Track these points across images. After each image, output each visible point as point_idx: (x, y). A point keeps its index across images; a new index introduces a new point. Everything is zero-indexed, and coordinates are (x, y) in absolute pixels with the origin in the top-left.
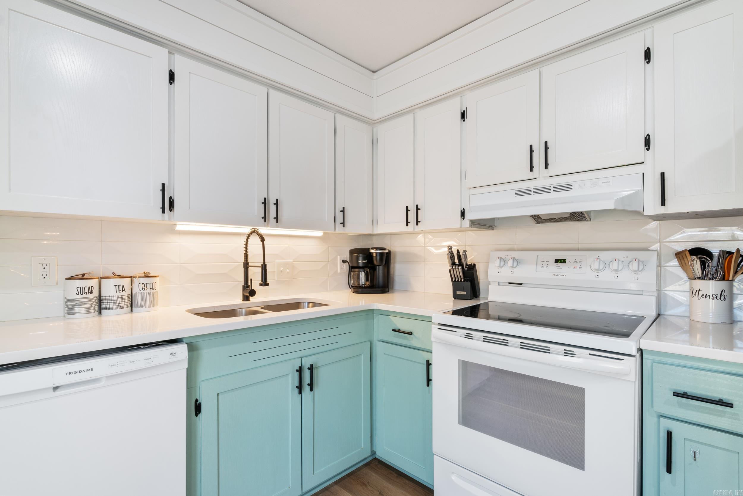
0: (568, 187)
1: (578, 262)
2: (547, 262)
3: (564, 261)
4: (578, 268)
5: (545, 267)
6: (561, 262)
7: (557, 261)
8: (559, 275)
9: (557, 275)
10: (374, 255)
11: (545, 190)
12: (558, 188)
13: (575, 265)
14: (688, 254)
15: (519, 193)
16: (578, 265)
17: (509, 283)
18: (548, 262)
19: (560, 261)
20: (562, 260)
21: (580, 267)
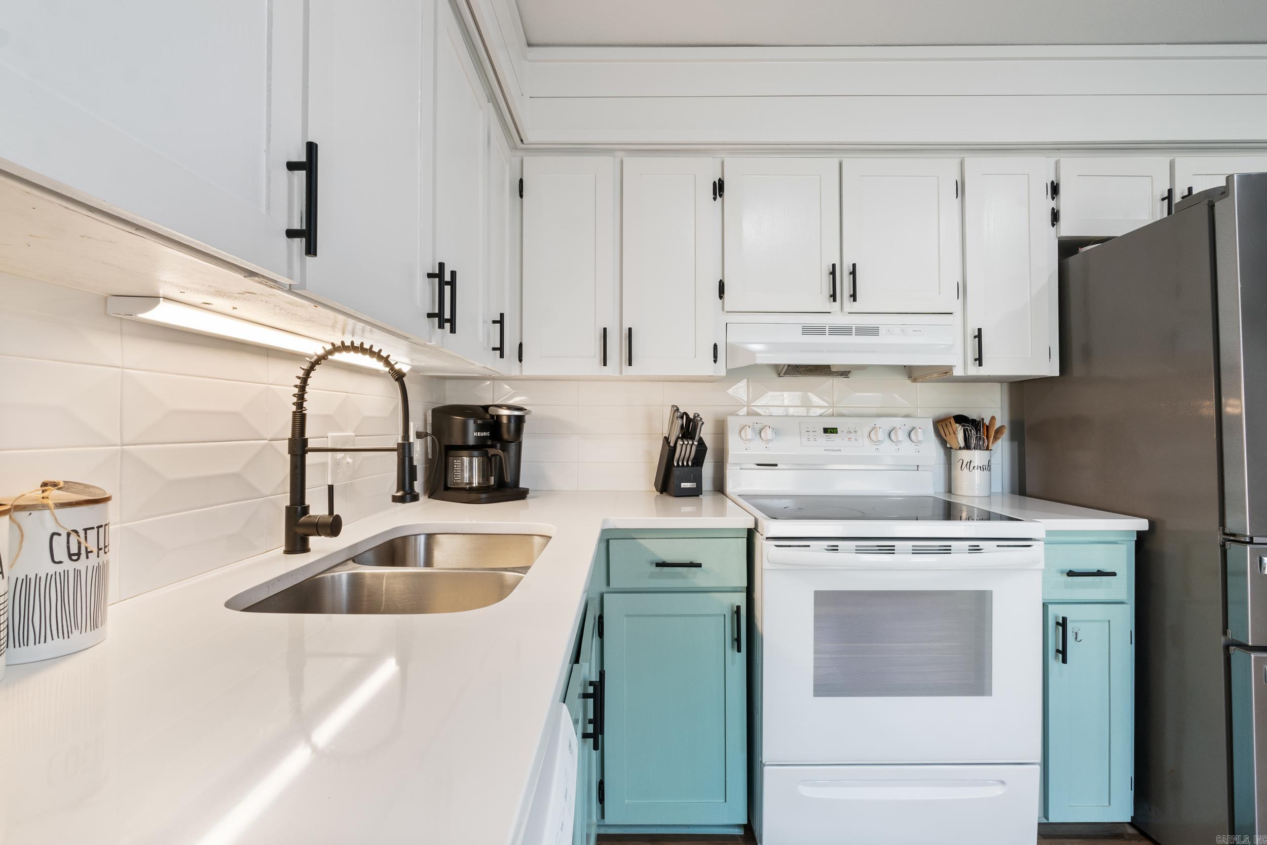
0: (873, 331)
1: (852, 431)
2: (813, 431)
3: (834, 431)
4: (853, 440)
5: (812, 439)
6: (831, 433)
7: (826, 430)
8: (833, 450)
9: (830, 450)
10: (505, 420)
11: (845, 331)
12: (863, 331)
13: (850, 436)
14: (952, 421)
15: (808, 330)
16: (853, 436)
17: (758, 465)
18: (816, 432)
19: (830, 431)
20: (832, 429)
21: (856, 438)
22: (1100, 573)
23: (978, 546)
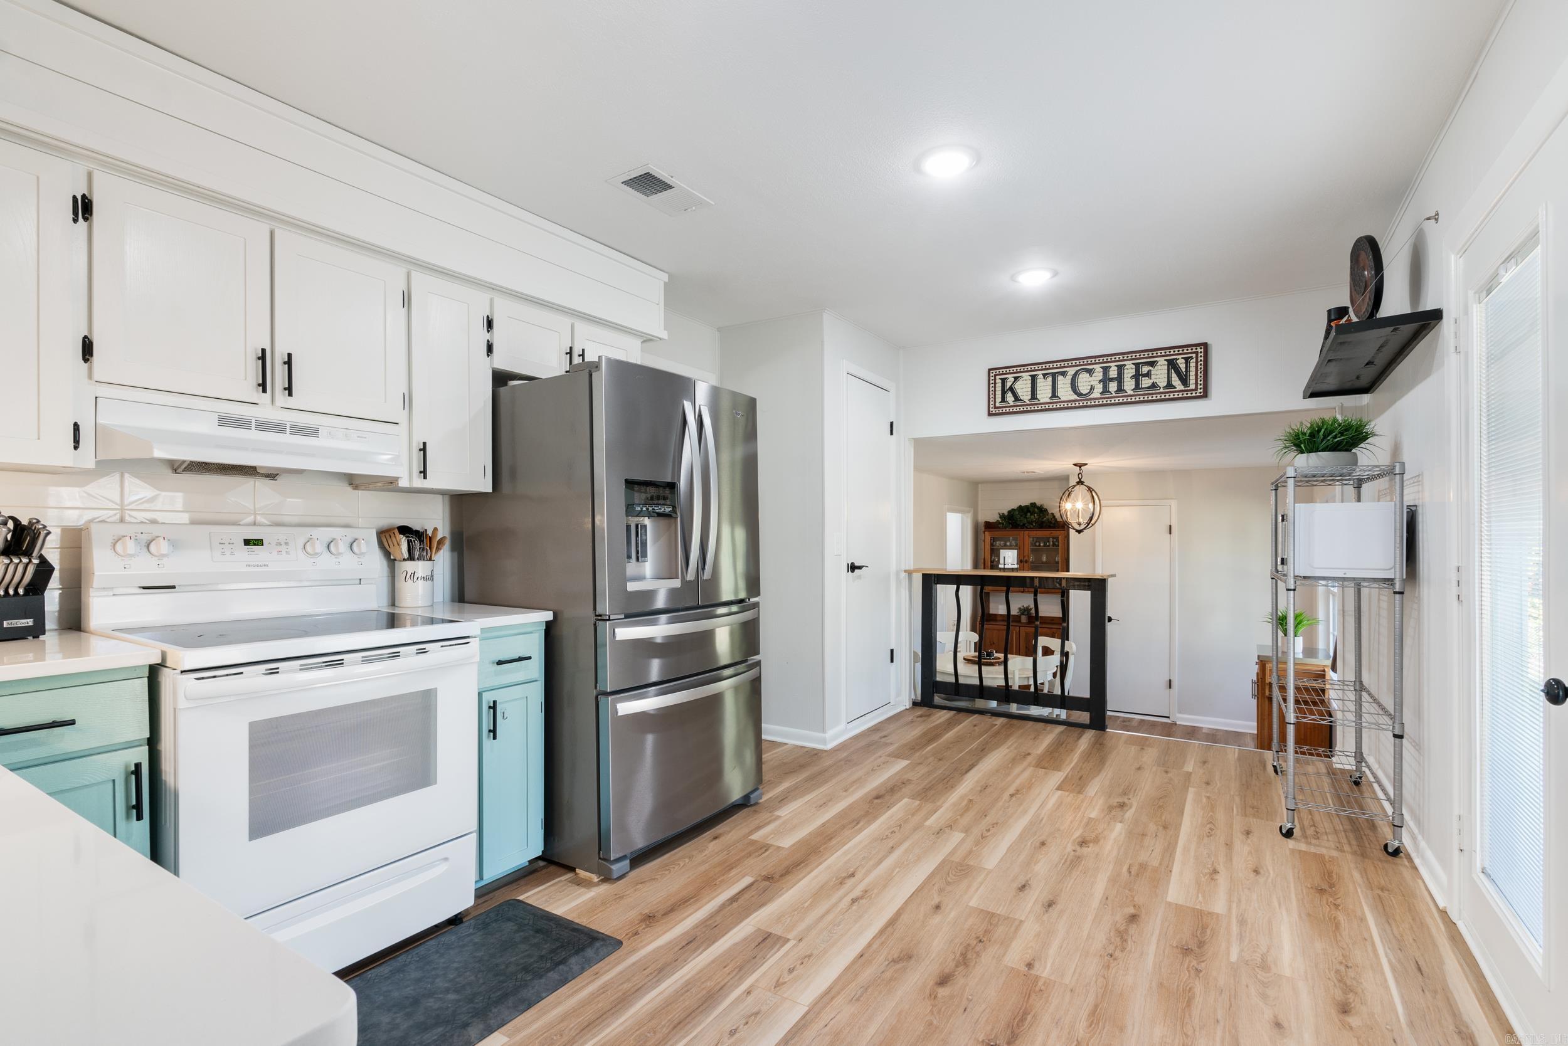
0: (313, 432)
1: (283, 543)
2: (229, 544)
3: (258, 542)
4: (284, 553)
5: (228, 553)
6: (255, 545)
7: (247, 542)
8: (257, 566)
9: (253, 566)
11: (279, 428)
12: (298, 430)
13: (280, 548)
14: (396, 532)
15: (225, 421)
16: (283, 548)
17: (144, 588)
18: (233, 544)
19: (253, 543)
20: (256, 540)
21: (287, 550)
22: (521, 659)
23: (425, 649)
